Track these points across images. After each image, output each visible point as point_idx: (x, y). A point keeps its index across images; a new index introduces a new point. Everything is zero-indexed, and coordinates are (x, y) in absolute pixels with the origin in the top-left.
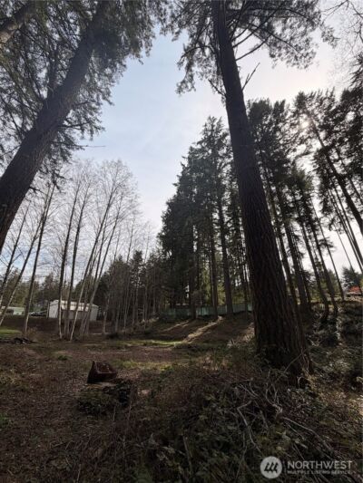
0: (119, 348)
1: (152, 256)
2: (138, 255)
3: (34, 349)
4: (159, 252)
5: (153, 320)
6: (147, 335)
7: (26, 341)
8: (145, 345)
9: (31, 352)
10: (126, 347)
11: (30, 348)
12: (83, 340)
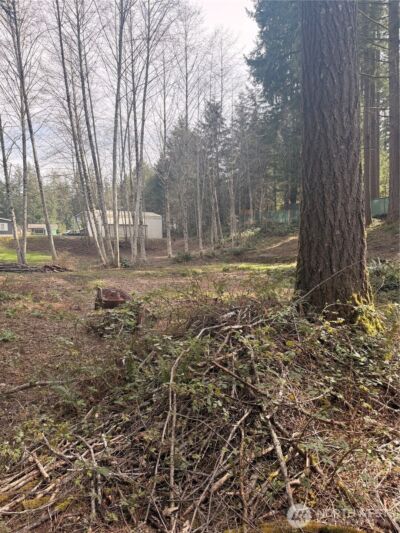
0: (184, 275)
1: (241, 109)
2: (214, 111)
3: (65, 278)
4: (252, 97)
5: (249, 233)
6: (239, 256)
7: (58, 268)
8: (225, 270)
9: (61, 282)
10: (195, 273)
11: (59, 277)
12: (138, 265)
